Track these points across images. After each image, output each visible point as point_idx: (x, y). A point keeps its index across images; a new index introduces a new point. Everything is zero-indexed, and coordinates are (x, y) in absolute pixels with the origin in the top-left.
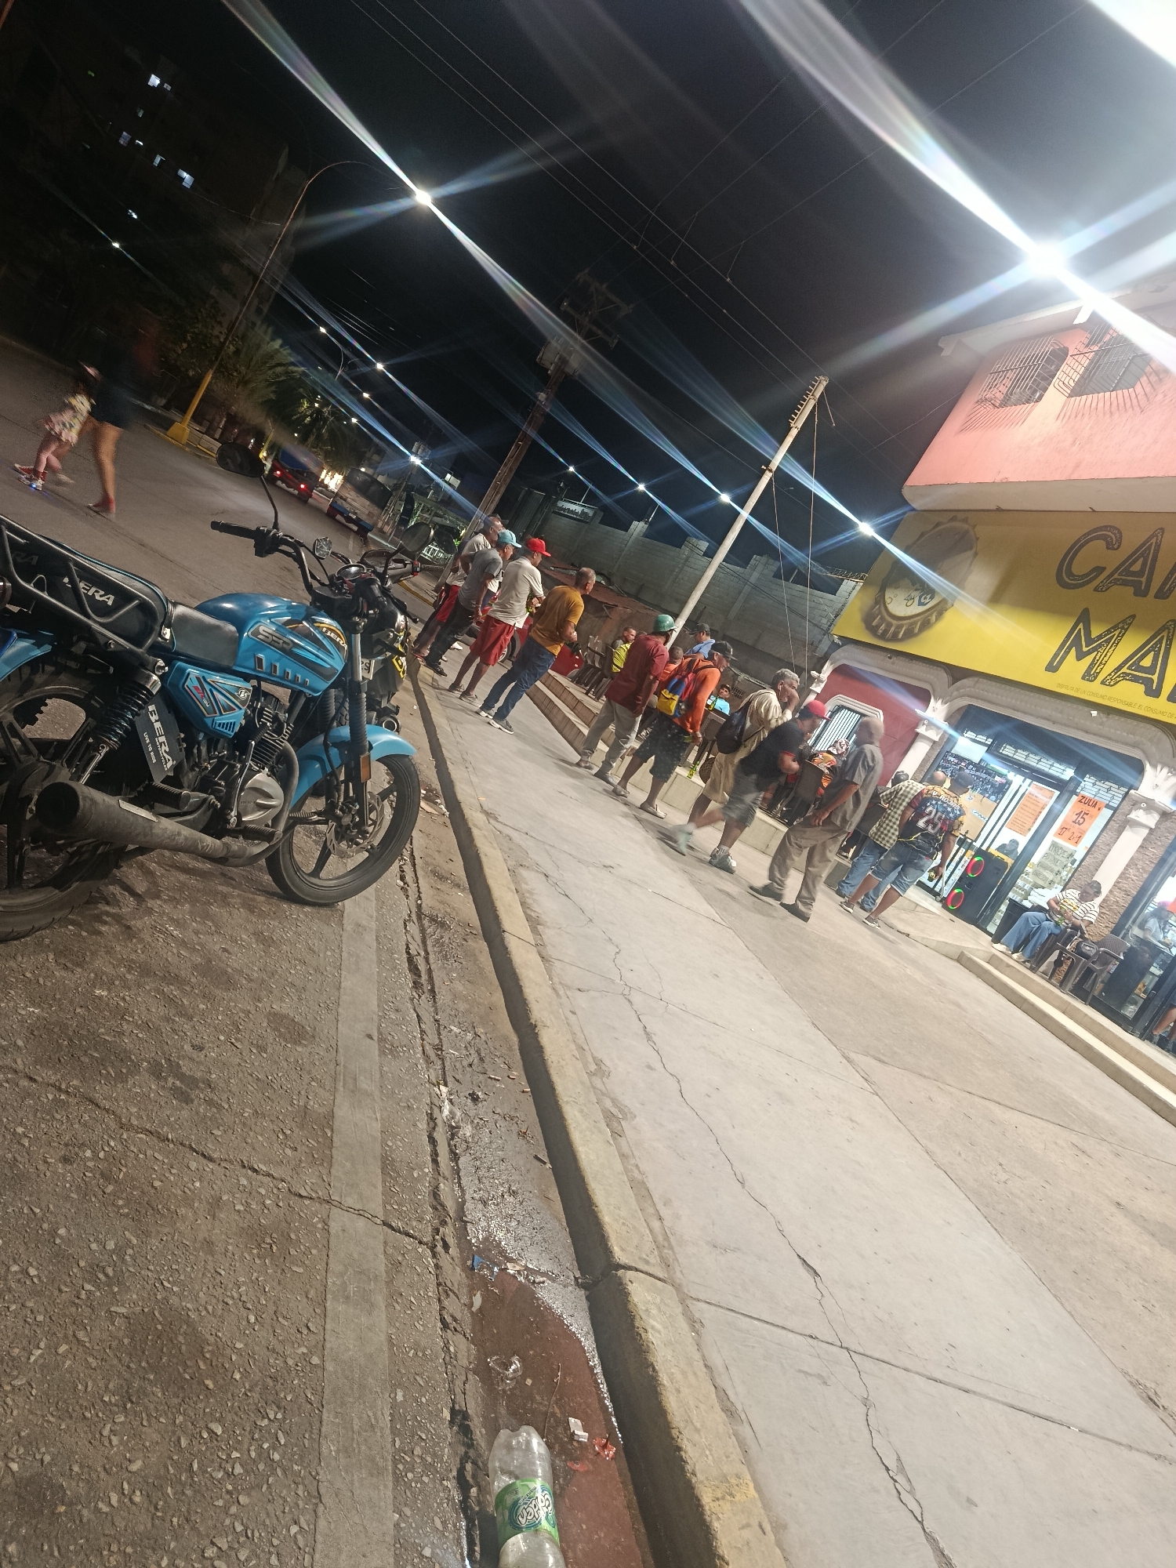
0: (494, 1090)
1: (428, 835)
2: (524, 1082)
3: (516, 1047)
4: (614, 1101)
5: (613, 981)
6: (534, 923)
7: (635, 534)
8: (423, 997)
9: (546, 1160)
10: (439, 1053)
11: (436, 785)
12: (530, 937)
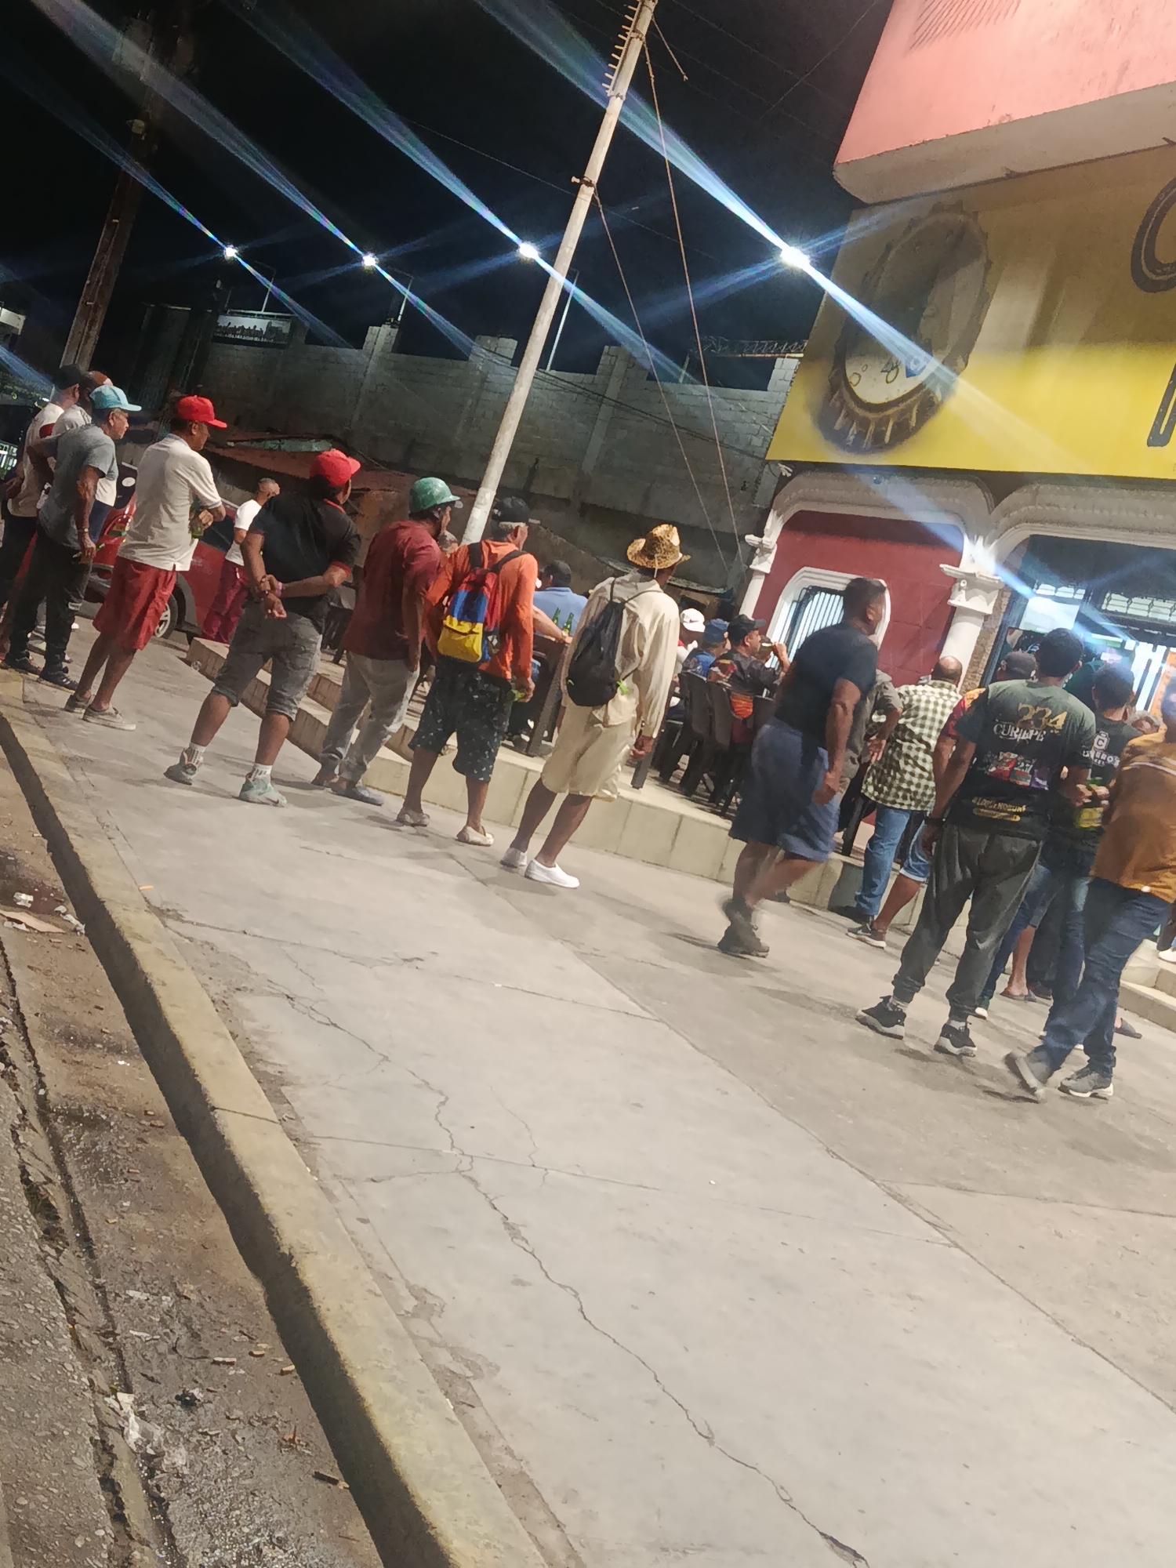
0: (226, 1381)
1: (47, 973)
2: (282, 1357)
3: (262, 1301)
4: (455, 1352)
5: (437, 1154)
6: (274, 1085)
7: (378, 349)
8: (66, 1252)
9: (336, 1475)
10: (111, 1340)
11: (54, 880)
12: (268, 1110)
